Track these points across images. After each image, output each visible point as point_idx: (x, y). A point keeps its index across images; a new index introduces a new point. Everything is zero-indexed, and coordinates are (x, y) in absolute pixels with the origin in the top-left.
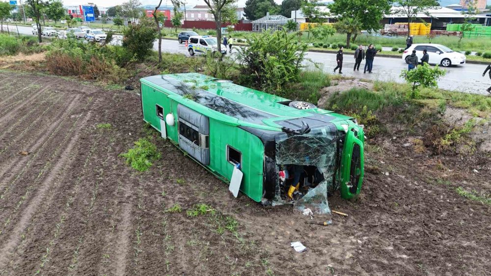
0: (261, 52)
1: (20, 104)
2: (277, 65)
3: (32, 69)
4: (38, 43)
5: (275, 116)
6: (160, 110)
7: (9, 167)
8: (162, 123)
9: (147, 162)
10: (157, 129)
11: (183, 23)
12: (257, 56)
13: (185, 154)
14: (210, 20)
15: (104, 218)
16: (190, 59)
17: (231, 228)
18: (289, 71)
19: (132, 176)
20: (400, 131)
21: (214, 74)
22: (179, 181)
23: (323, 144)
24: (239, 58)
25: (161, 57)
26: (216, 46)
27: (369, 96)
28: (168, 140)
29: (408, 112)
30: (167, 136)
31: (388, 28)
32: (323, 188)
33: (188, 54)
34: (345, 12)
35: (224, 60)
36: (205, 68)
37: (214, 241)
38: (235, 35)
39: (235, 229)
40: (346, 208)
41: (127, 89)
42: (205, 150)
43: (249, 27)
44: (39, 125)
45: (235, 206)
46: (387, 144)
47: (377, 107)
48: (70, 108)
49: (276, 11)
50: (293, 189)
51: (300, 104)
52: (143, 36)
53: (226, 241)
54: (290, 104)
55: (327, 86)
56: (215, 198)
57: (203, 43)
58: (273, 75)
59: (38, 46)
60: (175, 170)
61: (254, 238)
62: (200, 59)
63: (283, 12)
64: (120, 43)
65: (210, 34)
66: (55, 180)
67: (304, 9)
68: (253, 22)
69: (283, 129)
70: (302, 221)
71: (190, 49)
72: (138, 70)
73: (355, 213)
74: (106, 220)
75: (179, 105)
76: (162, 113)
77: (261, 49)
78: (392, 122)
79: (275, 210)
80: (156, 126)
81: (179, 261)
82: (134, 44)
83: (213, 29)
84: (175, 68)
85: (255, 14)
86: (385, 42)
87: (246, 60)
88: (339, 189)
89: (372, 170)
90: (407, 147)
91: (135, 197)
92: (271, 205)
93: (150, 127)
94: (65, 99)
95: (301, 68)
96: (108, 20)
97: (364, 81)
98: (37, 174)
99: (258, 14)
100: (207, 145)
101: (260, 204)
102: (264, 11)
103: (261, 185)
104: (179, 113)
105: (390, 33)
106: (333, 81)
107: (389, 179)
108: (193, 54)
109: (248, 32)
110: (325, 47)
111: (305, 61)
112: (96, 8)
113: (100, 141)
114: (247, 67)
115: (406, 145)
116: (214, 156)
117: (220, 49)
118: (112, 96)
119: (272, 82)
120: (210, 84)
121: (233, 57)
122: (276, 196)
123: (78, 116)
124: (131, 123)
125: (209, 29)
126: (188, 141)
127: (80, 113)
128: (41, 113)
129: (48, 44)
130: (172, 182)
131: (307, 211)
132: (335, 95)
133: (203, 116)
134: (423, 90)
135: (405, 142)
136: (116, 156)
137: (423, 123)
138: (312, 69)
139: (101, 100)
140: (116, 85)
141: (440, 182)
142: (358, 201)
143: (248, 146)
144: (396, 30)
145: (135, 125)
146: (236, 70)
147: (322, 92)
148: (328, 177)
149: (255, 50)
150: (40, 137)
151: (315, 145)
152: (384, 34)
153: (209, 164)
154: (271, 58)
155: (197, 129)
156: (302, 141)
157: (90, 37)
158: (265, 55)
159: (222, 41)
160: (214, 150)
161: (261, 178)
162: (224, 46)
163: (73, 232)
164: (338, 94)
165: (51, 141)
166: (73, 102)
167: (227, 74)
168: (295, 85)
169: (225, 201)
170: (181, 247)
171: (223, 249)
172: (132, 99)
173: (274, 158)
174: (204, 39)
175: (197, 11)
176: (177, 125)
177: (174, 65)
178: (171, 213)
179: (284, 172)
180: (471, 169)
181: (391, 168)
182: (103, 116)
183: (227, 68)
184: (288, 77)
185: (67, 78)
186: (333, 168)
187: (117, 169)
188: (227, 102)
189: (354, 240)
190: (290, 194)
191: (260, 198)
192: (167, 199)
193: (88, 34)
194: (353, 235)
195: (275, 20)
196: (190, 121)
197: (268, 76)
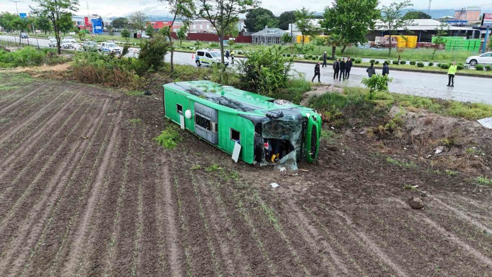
0: (256, 64)
1: (64, 105)
2: (269, 74)
3: (61, 78)
4: (58, 55)
5: (263, 108)
6: (180, 108)
7: (77, 146)
8: (182, 117)
9: (173, 143)
10: (177, 123)
11: (187, 35)
12: (253, 67)
13: (200, 138)
14: (212, 31)
15: (151, 172)
16: (197, 70)
17: (233, 176)
18: (278, 79)
19: (164, 151)
20: (359, 123)
21: (219, 82)
22: (197, 154)
23: (293, 125)
24: (239, 69)
25: (172, 68)
26: (220, 58)
27: (338, 98)
28: (186, 130)
29: (365, 109)
30: (185, 127)
31: (378, 40)
32: (293, 154)
33: (195, 65)
34: (334, 28)
35: (227, 70)
36: (210, 77)
37: (224, 182)
38: (236, 47)
39: (236, 177)
40: (309, 168)
41: (145, 94)
42: (215, 133)
43: (249, 40)
44: (86, 120)
45: (236, 167)
46: (348, 132)
47: (343, 106)
48: (104, 109)
49: (274, 24)
50: (274, 156)
51: (281, 101)
52: (157, 49)
53: (230, 182)
54: (274, 101)
55: (308, 91)
56: (222, 163)
57: (208, 55)
58: (265, 82)
59: (57, 57)
60: (194, 148)
61: (248, 182)
62: (206, 69)
63: (281, 24)
64: (137, 56)
65: (213, 46)
66: (112, 153)
67: (298, 24)
68: (254, 34)
69: (267, 115)
70: (279, 174)
71: (197, 61)
72: (153, 79)
73: (314, 170)
74: (153, 174)
75: (196, 103)
76: (181, 110)
77: (257, 62)
78: (353, 117)
79: (261, 168)
80: (176, 121)
81: (202, 191)
82: (150, 56)
83: (215, 41)
84: (185, 77)
85: (255, 26)
86: (370, 54)
87: (245, 70)
88: (305, 157)
89: (333, 148)
90: (362, 134)
91: (169, 162)
92: (259, 165)
93: (171, 122)
94: (98, 102)
95: (289, 77)
96: (113, 32)
97: (338, 87)
98: (99, 150)
99: (258, 26)
100: (217, 129)
101: (252, 165)
102: (264, 23)
103: (252, 152)
104: (195, 109)
105: (379, 45)
106: (313, 87)
107: (344, 154)
108: (200, 65)
109: (248, 44)
110: (314, 59)
111: (291, 71)
112: (100, 19)
113: (135, 131)
114: (245, 76)
115: (362, 133)
116: (221, 138)
117: (223, 62)
118: (135, 100)
119: (265, 88)
120: (217, 88)
121: (234, 68)
122: (262, 159)
123: (112, 114)
124: (155, 119)
125: (212, 41)
126: (202, 128)
127: (114, 112)
128: (84, 112)
129: (68, 56)
130: (192, 154)
131: (282, 169)
132: (313, 98)
133: (213, 110)
134: (377, 93)
135: (361, 131)
136: (150, 140)
137: (375, 117)
138: (297, 77)
139: (127, 102)
140: (136, 91)
141: (378, 155)
142: (317, 164)
143: (244, 127)
144: (385, 42)
145: (159, 121)
146: (236, 79)
147: (304, 95)
148: (296, 148)
149: (252, 63)
150: (90, 128)
151: (288, 126)
152: (373, 46)
153: (217, 144)
154: (264, 69)
155: (209, 119)
156: (279, 123)
157: (106, 49)
158: (260, 66)
159: (225, 54)
160: (221, 133)
161: (253, 147)
162: (226, 58)
163: (134, 178)
164: (315, 97)
165: (100, 130)
166: (105, 104)
167: (230, 82)
168: (283, 90)
169: (230, 164)
170: (203, 185)
171: (228, 185)
172: (152, 102)
173: (261, 134)
174: (209, 52)
175: (199, 22)
176: (193, 118)
177: (184, 74)
178: (195, 170)
179: (268, 143)
180: (403, 147)
181: (347, 147)
182: (133, 114)
183: (229, 76)
184: (278, 84)
185: (94, 86)
186: (300, 142)
187: (153, 148)
188: (230, 101)
189: (310, 183)
190: (272, 160)
191: (252, 161)
192: (191, 163)
193: (103, 47)
194: (310, 180)
195: (273, 33)
196: (204, 114)
197: (262, 83)
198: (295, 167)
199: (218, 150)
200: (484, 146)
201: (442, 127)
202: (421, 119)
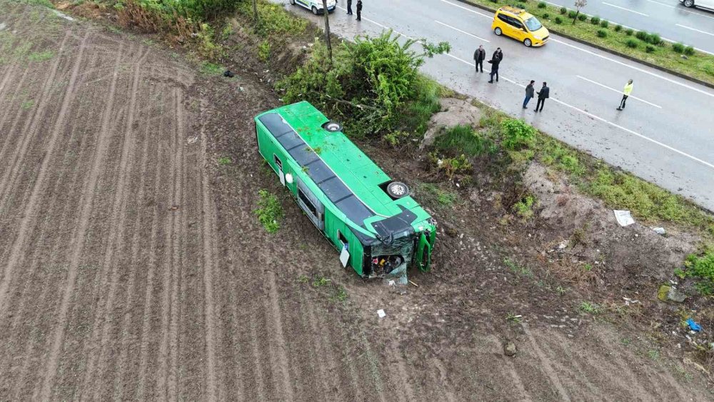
5: (374, 215)
8: (281, 173)
13: (304, 213)
15: (259, 286)
16: (292, 21)
17: (341, 297)
19: (267, 240)
20: (488, 184)
22: (303, 246)
23: (404, 243)
25: (256, 13)
27: (470, 138)
28: (287, 189)
29: (499, 164)
30: (286, 185)
32: (403, 267)
33: (288, 2)
37: (331, 309)
39: (344, 299)
40: (418, 279)
41: (226, 75)
46: (474, 195)
47: (475, 153)
48: (180, 123)
53: (338, 309)
55: (436, 112)
56: (329, 267)
60: (298, 231)
61: (355, 307)
62: (304, 22)
69: (377, 238)
70: (387, 291)
73: (423, 284)
74: (261, 288)
78: (484, 172)
79: (370, 282)
81: (311, 324)
84: (275, 37)
89: (451, 232)
91: (274, 265)
92: (368, 278)
93: (267, 165)
94: (168, 99)
97: (475, 106)
100: (323, 221)
101: (360, 276)
106: (445, 101)
107: (461, 243)
108: (295, 4)
115: (489, 199)
123: (194, 140)
124: (248, 155)
126: (307, 207)
127: (195, 134)
130: (298, 248)
131: (392, 283)
132: (441, 130)
133: (319, 201)
135: (489, 196)
136: (248, 211)
137: (507, 179)
139: (206, 102)
140: (212, 65)
141: (497, 247)
143: (353, 240)
147: (430, 121)
148: (408, 260)
153: (324, 231)
155: (314, 205)
161: (362, 265)
168: (405, 110)
170: (312, 314)
171: (336, 315)
172: (237, 100)
177: (274, 31)
178: (302, 283)
181: (467, 228)
186: (411, 256)
187: (253, 230)
189: (417, 308)
191: (360, 272)
192: (297, 267)
194: (417, 303)
196: (309, 197)
198: (405, 280)
199: (324, 238)
200: (608, 251)
201: (575, 213)
202: (556, 195)
